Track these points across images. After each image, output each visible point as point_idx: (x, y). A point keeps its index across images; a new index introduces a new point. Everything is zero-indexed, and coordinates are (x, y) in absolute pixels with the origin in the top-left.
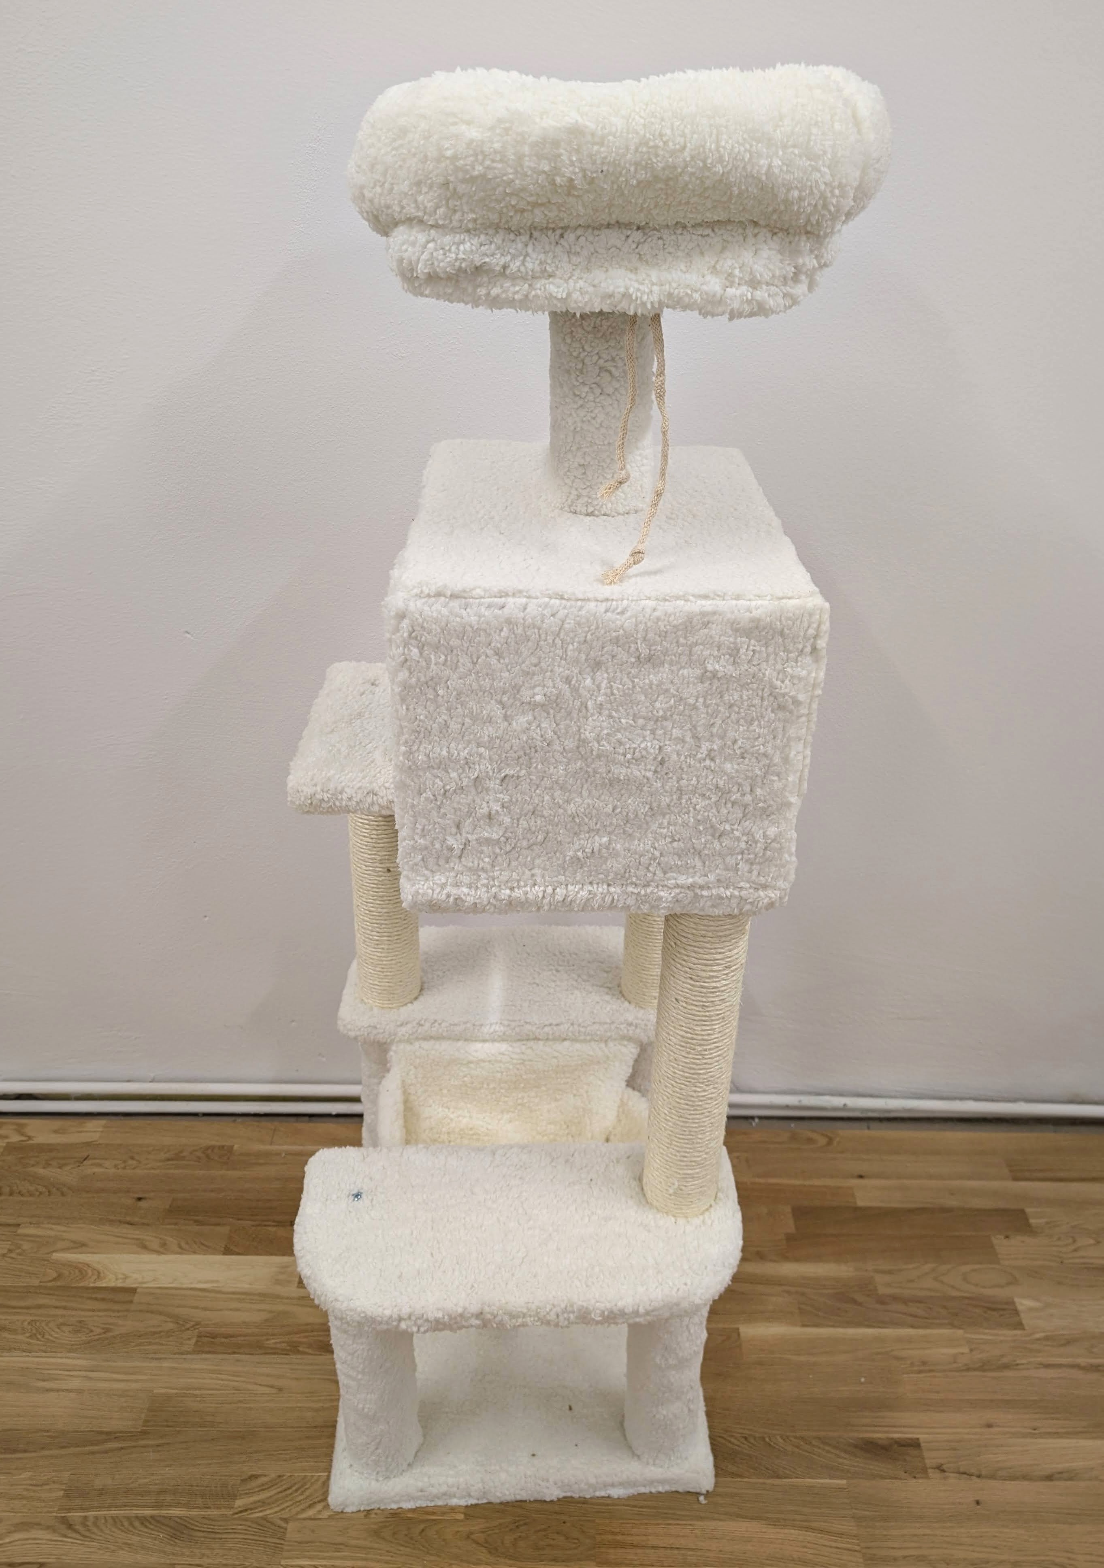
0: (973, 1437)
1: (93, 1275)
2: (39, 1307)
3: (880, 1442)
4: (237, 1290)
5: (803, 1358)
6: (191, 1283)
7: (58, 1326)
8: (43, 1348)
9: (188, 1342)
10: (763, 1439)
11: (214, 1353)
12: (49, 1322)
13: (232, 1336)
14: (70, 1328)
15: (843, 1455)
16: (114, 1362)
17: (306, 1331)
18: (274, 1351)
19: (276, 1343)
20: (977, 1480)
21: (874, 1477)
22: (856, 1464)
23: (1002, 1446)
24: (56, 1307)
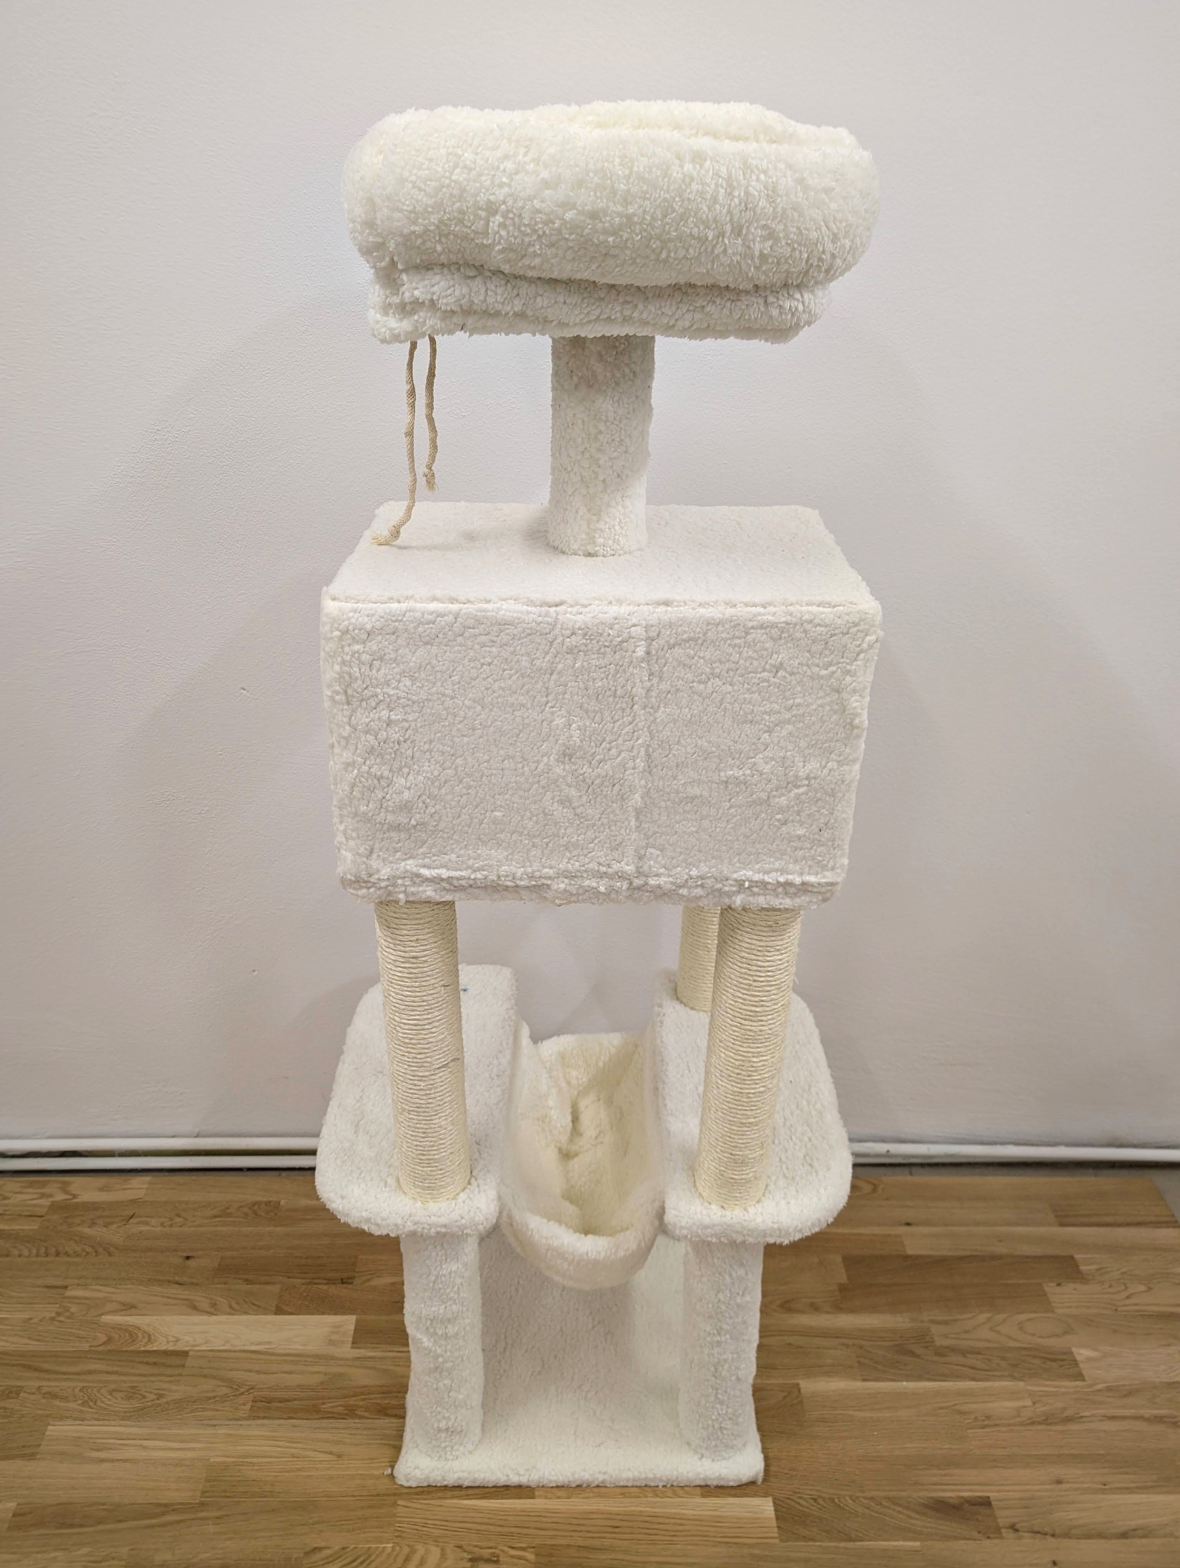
0: (1044, 1494)
1: (144, 1337)
2: (90, 1372)
3: (951, 1501)
4: (291, 1352)
5: (867, 1414)
6: (244, 1345)
7: (110, 1393)
8: (96, 1416)
9: (243, 1407)
10: (832, 1500)
11: (269, 1418)
12: (101, 1388)
13: (288, 1401)
14: (122, 1394)
15: (914, 1515)
16: (170, 1429)
17: (363, 1394)
18: (332, 1416)
19: (332, 1407)
20: (1050, 1539)
21: (947, 1538)
22: (928, 1525)
23: (1073, 1502)
24: (107, 1373)
